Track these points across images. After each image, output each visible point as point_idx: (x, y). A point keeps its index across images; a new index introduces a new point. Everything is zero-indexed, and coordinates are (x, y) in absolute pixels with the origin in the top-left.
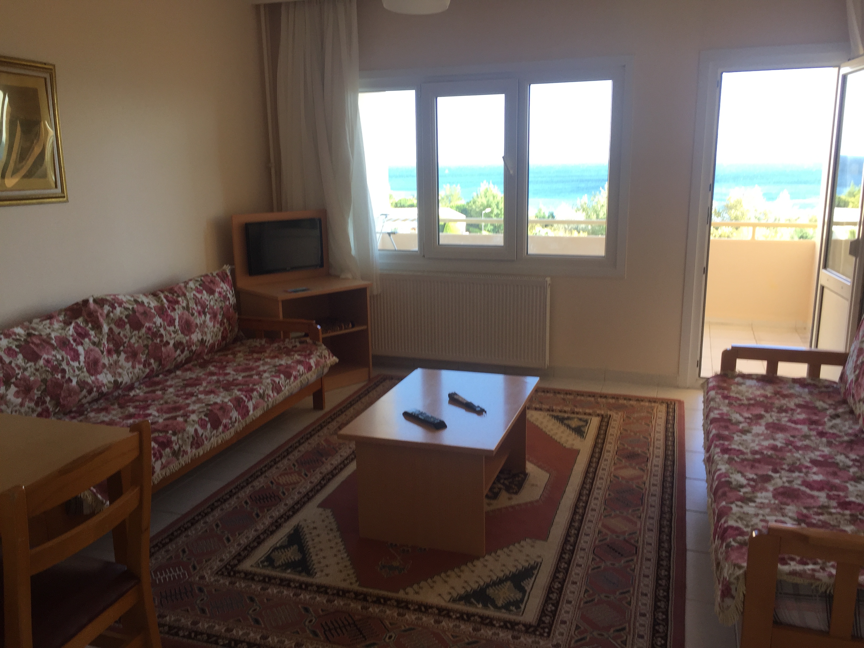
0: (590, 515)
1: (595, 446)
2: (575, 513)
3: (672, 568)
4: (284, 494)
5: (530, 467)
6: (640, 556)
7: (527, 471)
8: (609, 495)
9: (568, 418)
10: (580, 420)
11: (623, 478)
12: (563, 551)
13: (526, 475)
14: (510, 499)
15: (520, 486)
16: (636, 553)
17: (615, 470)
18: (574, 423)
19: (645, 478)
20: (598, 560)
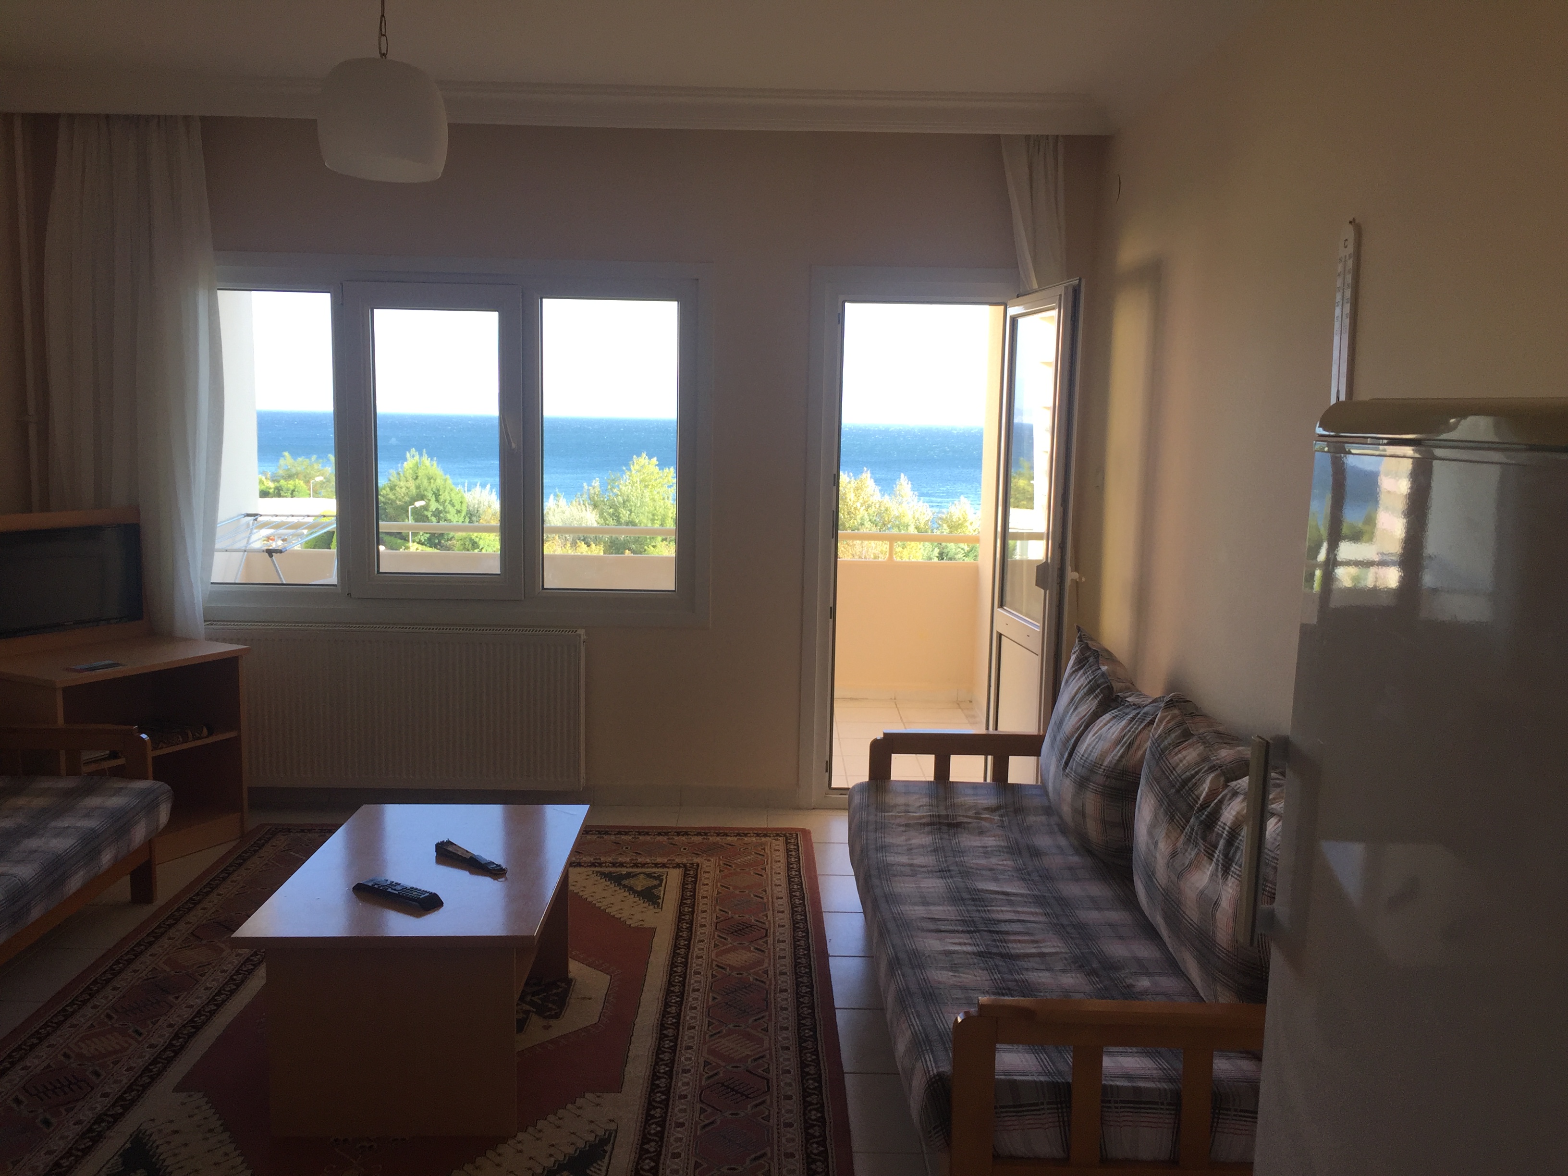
0: (686, 1037)
1: (680, 919)
2: (662, 1037)
3: (826, 1105)
4: (97, 1074)
5: (575, 968)
6: (775, 1094)
7: (571, 975)
8: (714, 998)
9: (629, 876)
10: (649, 875)
11: (732, 968)
12: (650, 1105)
13: (569, 982)
14: (546, 1028)
15: (562, 1002)
16: (768, 1088)
17: (717, 955)
18: (640, 884)
19: (766, 965)
20: (709, 1110)
